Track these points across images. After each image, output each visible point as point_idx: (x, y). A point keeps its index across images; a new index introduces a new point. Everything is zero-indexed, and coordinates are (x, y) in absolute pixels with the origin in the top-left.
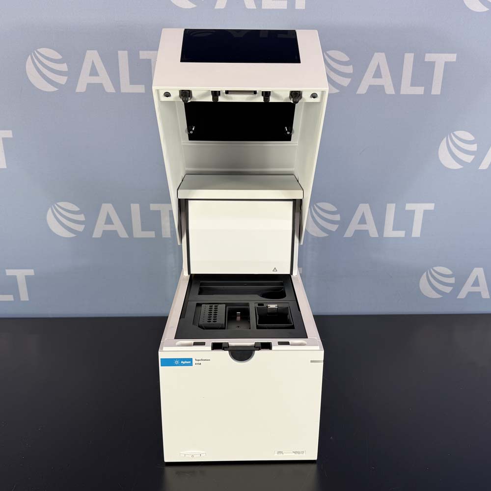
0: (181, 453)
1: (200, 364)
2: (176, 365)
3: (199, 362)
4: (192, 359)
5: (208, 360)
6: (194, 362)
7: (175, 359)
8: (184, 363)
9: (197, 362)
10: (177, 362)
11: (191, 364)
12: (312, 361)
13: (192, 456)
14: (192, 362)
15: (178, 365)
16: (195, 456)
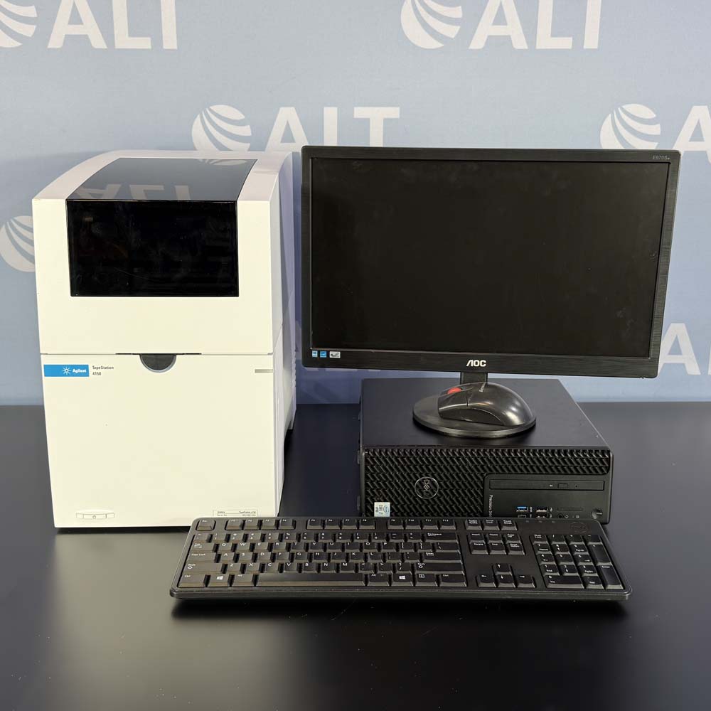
0: (78, 512)
1: (100, 374)
2: (65, 375)
3: (99, 371)
4: (87, 366)
5: (110, 368)
6: (91, 371)
7: (65, 366)
8: (77, 372)
9: (95, 371)
10: (66, 371)
11: (87, 374)
12: (257, 371)
13: (94, 516)
14: (88, 371)
15: (68, 375)
16: (98, 517)
